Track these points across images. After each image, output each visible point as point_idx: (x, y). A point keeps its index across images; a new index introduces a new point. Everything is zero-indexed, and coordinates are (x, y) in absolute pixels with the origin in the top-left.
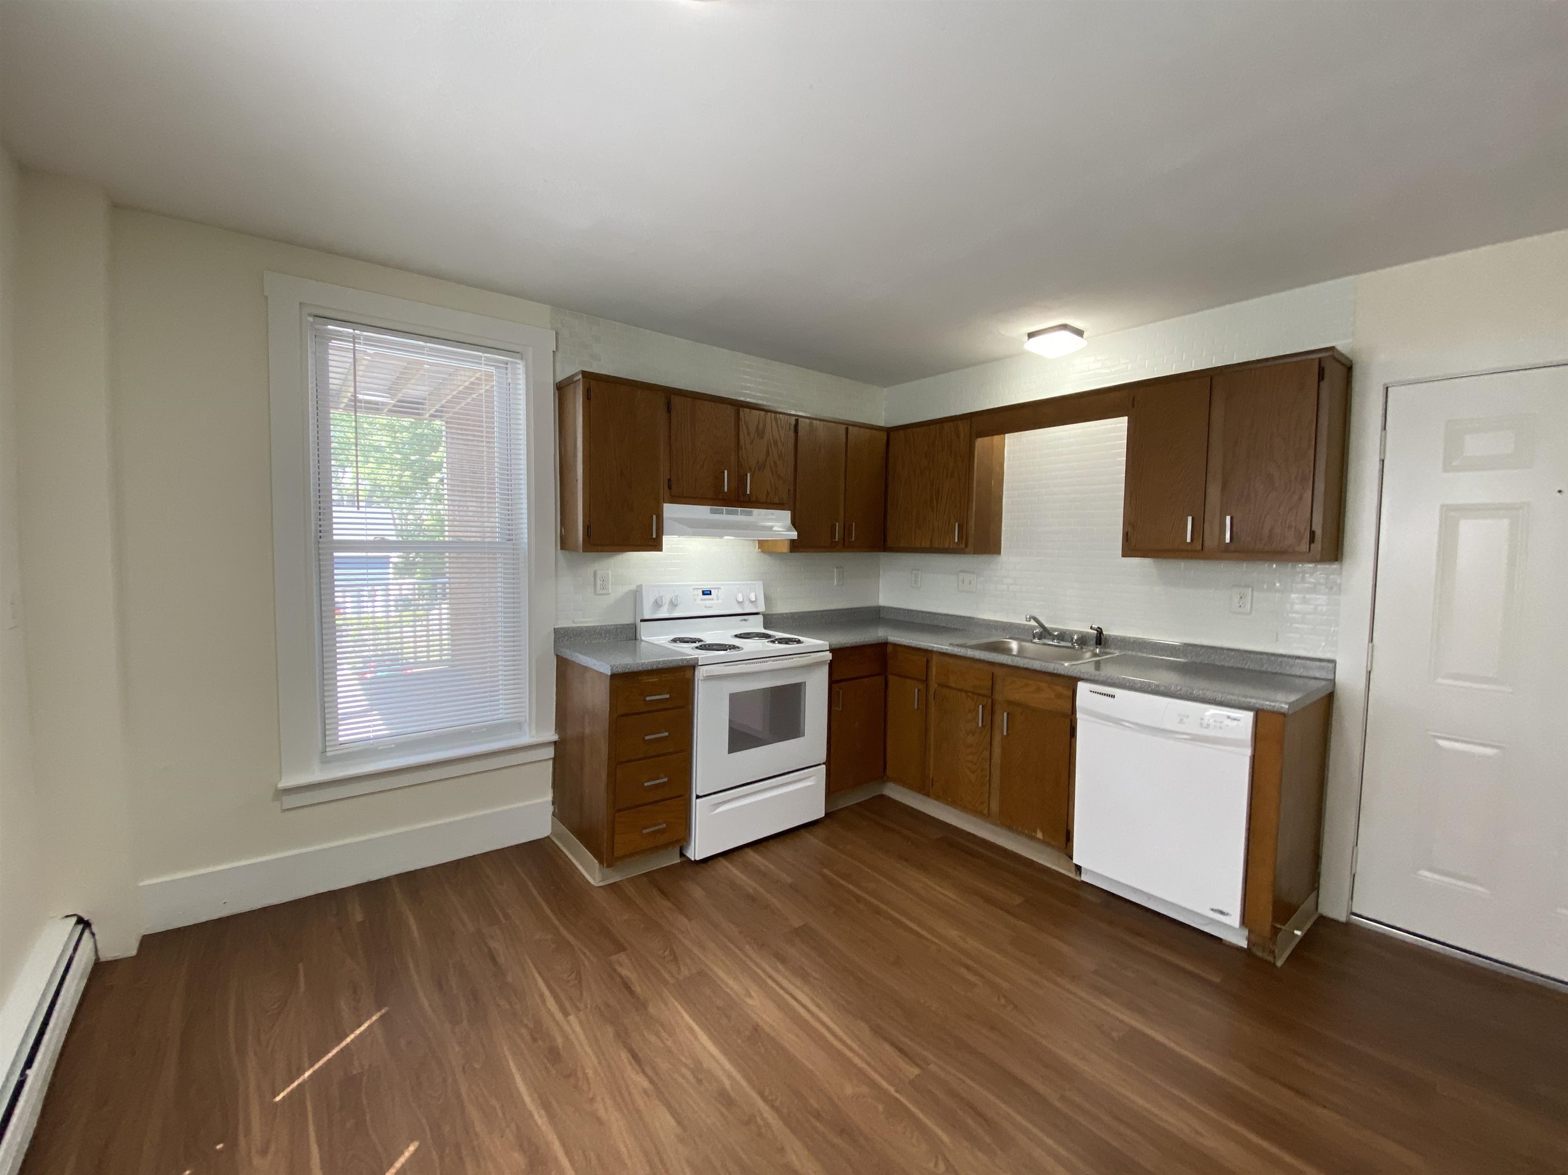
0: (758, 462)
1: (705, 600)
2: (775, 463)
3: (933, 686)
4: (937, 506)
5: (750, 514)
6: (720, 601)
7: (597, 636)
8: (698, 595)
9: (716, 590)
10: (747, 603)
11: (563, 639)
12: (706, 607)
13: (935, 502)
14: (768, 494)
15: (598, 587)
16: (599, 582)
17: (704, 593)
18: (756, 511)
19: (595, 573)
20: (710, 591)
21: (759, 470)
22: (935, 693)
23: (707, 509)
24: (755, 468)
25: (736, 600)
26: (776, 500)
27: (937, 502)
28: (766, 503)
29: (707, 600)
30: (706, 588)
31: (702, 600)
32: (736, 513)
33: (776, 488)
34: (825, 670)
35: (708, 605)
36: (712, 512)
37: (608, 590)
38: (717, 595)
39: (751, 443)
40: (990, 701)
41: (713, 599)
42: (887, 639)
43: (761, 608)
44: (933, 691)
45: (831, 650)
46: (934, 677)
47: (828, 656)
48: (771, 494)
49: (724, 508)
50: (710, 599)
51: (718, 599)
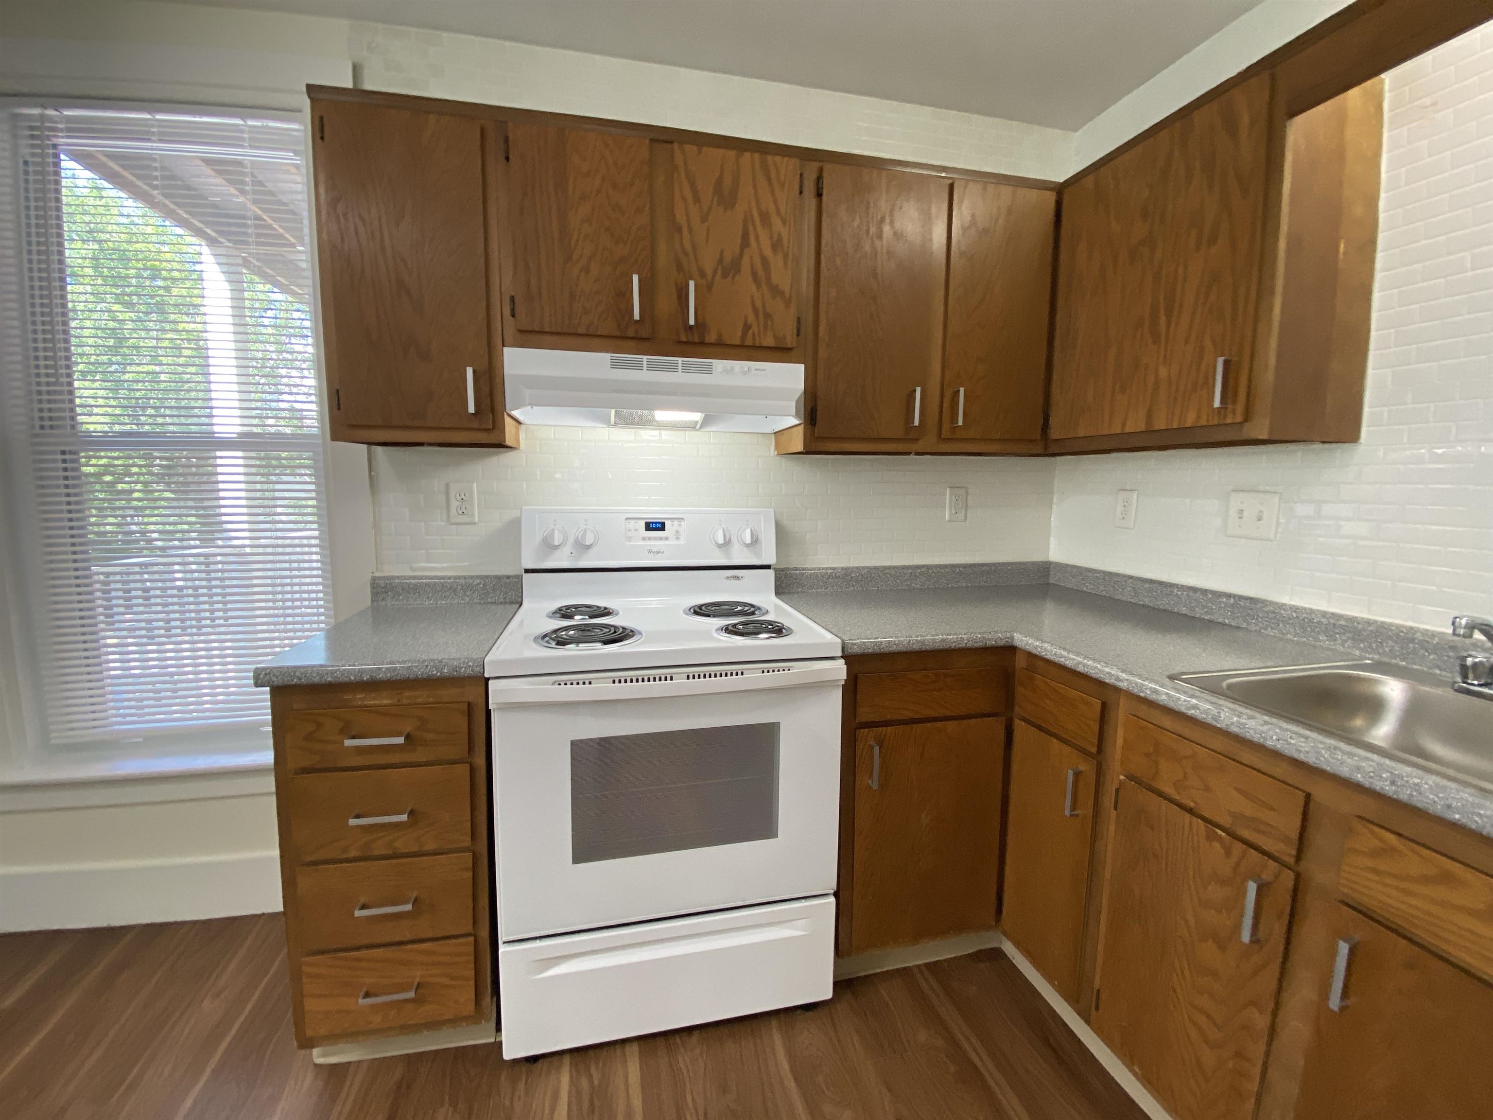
0: (721, 260)
1: (650, 539)
2: (765, 262)
3: (1116, 776)
4: (1168, 327)
5: (709, 371)
6: (682, 542)
7: (447, 594)
8: (636, 530)
9: (676, 523)
10: (736, 547)
11: (384, 595)
12: (650, 552)
13: (1163, 319)
14: (747, 327)
15: (453, 511)
16: (454, 504)
17: (649, 527)
18: (719, 365)
19: (447, 486)
20: (663, 524)
21: (725, 276)
22: (1117, 790)
23: (605, 358)
24: (715, 272)
25: (716, 543)
26: (769, 341)
27: (1169, 322)
28: (742, 346)
29: (655, 539)
30: (655, 516)
31: (644, 539)
32: (673, 368)
33: (768, 316)
34: (836, 700)
35: (655, 550)
36: (615, 365)
37: (473, 515)
38: (677, 532)
39: (704, 219)
40: (1288, 878)
41: (667, 539)
42: (1012, 638)
43: (769, 557)
44: (1115, 785)
45: (849, 658)
46: (1118, 755)
47: (839, 670)
48: (755, 328)
49: (645, 358)
50: (661, 539)
51: (678, 539)
